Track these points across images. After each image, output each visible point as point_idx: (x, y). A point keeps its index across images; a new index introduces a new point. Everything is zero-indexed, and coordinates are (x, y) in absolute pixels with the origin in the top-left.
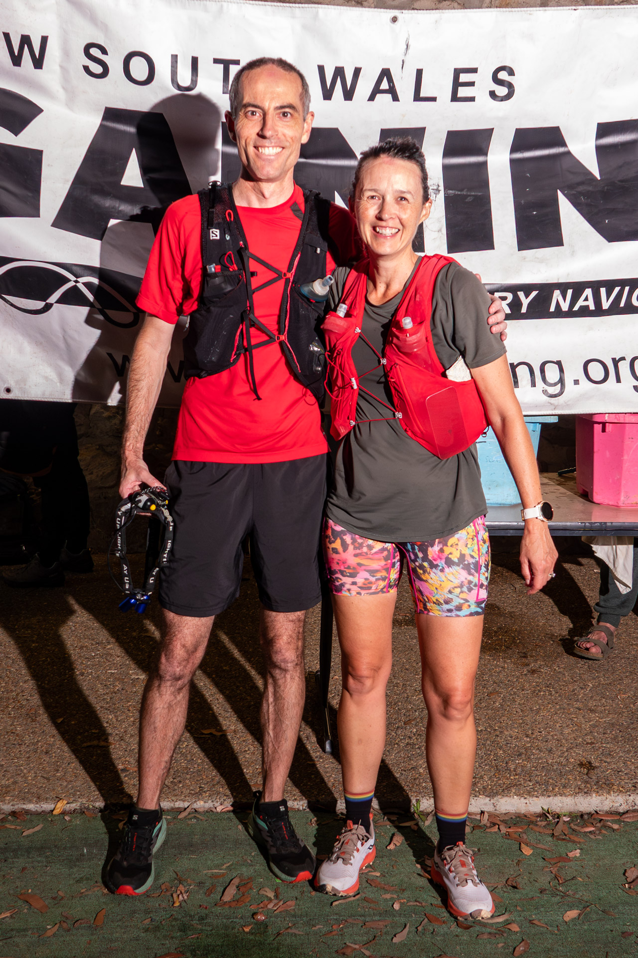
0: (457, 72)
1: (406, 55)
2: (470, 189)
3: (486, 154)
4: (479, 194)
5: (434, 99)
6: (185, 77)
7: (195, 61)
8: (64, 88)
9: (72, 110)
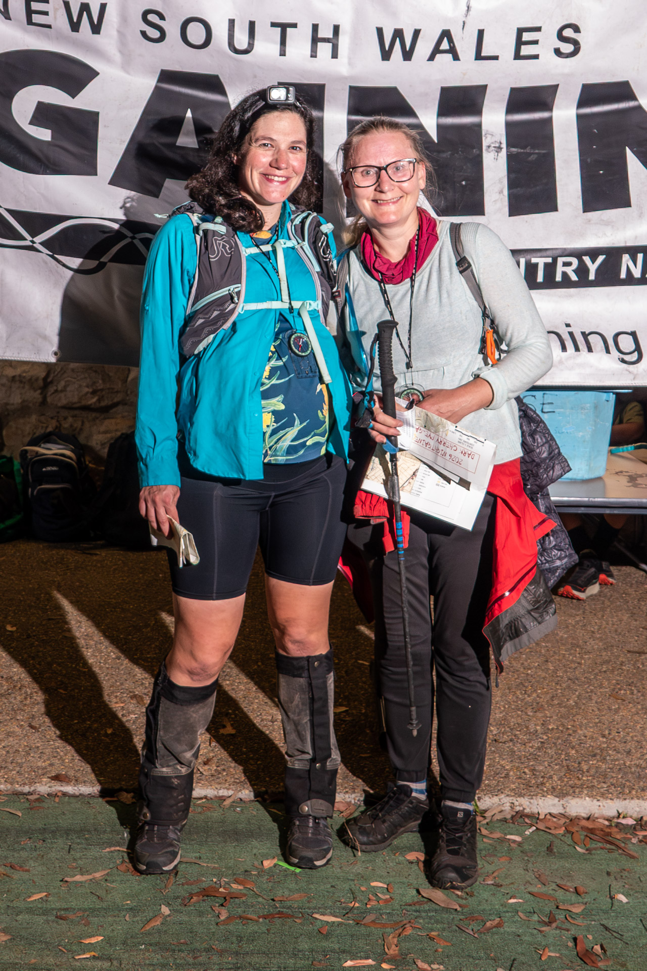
0: (521, 31)
1: (466, 17)
2: (534, 147)
3: (551, 109)
4: (544, 152)
5: (495, 58)
6: (242, 40)
7: (252, 25)
8: (120, 52)
9: (128, 73)
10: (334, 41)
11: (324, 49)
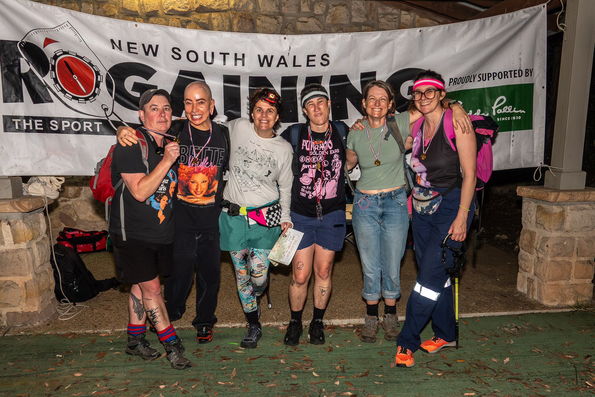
0: (308, 56)
1: (289, 50)
5: (300, 66)
6: (209, 59)
7: (213, 53)
8: (164, 63)
9: (167, 71)
10: (243, 60)
11: (239, 63)
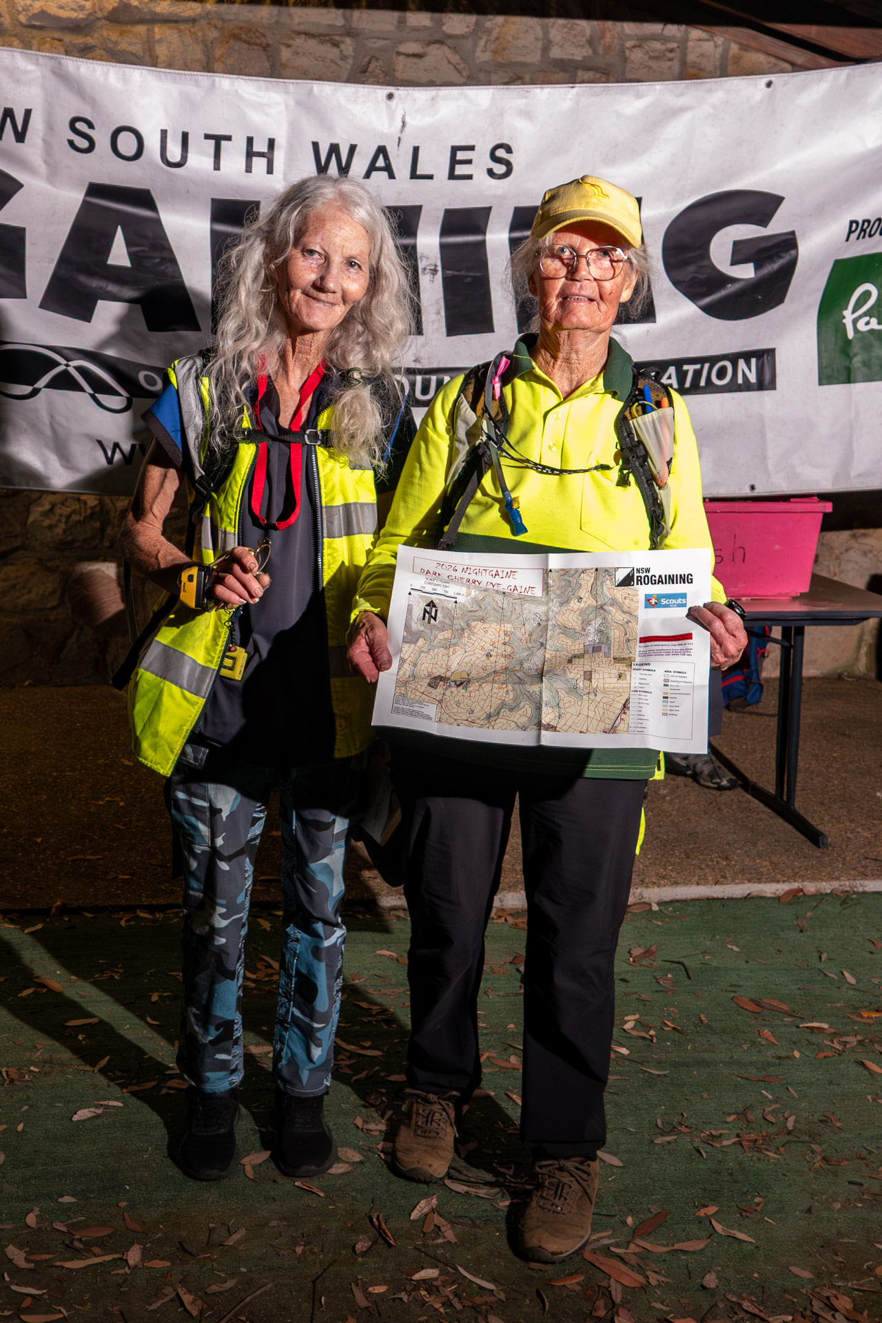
0: (455, 150)
1: (402, 132)
2: (468, 270)
3: (484, 233)
4: (478, 274)
5: (430, 177)
6: (174, 153)
7: (185, 137)
8: (46, 162)
9: (54, 186)
10: (269, 155)
11: (259, 164)
